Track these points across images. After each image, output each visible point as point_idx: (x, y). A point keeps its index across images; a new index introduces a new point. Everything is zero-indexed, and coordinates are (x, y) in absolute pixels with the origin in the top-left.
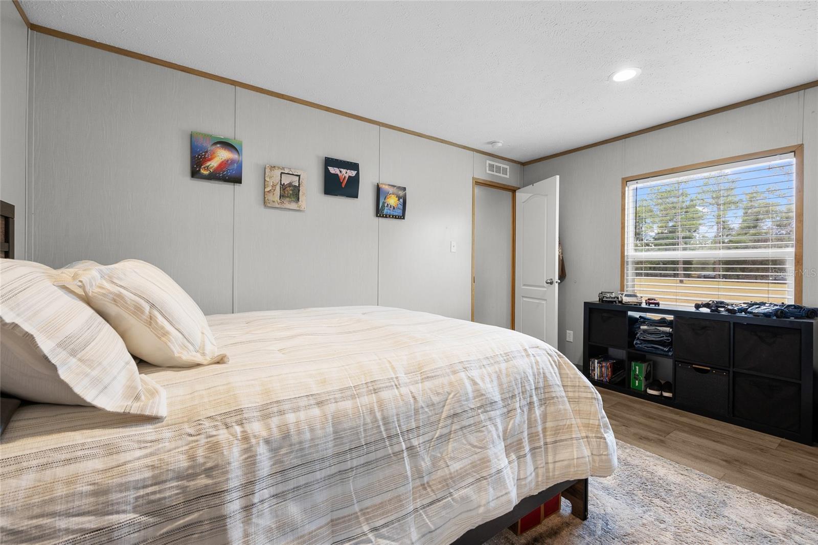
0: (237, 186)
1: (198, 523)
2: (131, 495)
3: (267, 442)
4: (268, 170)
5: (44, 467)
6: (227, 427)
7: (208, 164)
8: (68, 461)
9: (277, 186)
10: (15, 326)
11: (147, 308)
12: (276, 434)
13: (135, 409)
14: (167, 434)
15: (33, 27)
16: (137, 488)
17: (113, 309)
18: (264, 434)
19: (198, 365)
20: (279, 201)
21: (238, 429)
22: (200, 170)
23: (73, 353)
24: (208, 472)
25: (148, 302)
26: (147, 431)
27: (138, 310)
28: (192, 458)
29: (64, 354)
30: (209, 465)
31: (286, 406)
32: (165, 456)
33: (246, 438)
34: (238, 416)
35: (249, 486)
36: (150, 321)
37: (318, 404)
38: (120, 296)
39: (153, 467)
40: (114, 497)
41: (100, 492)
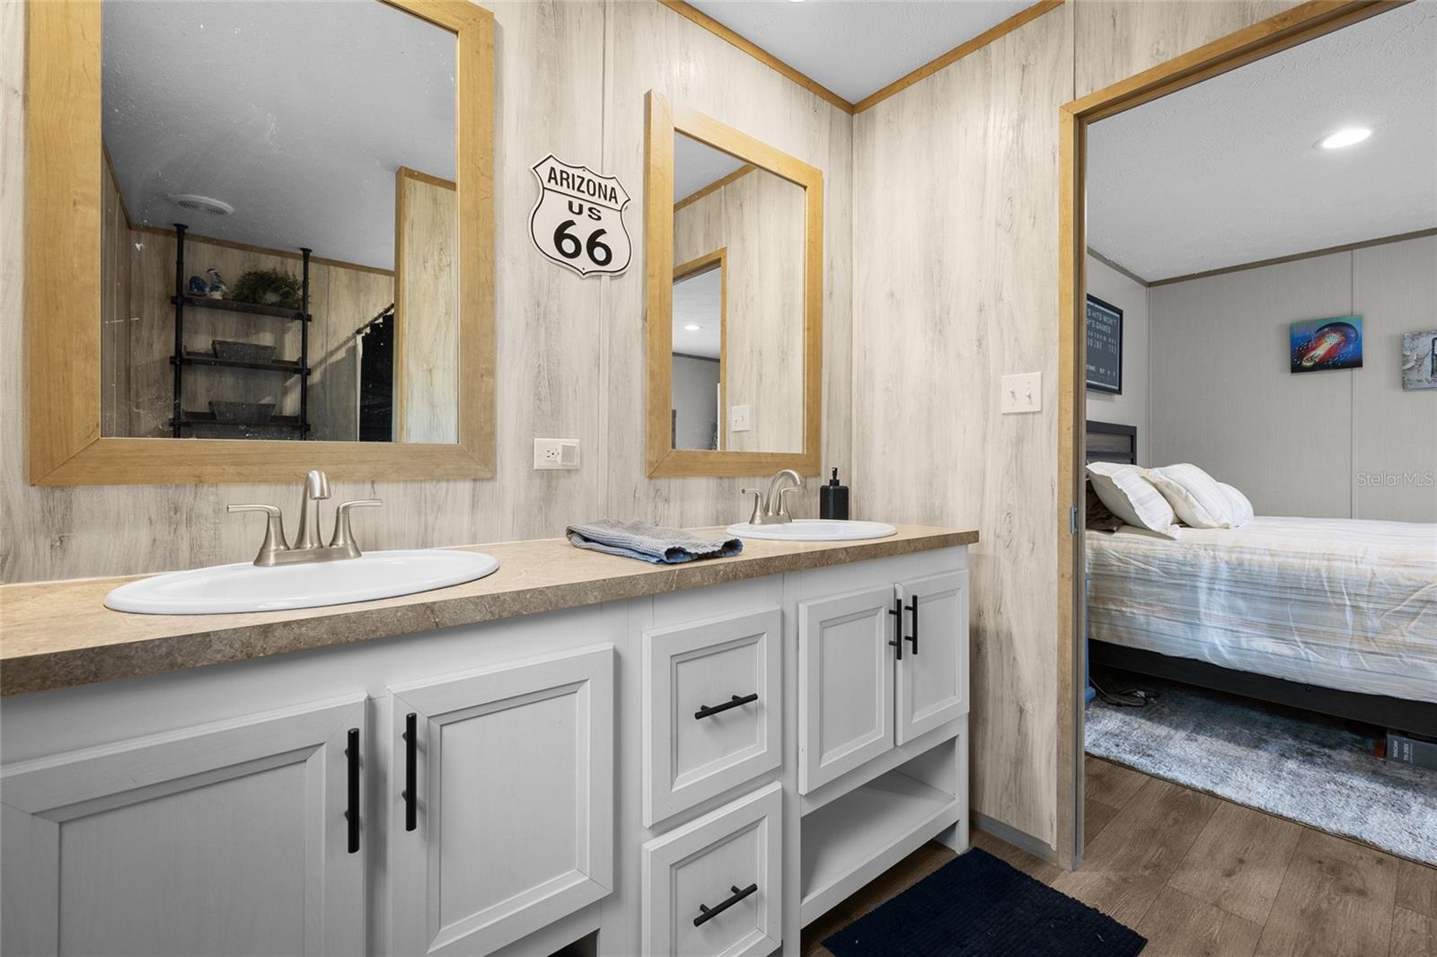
0: (1356, 371)
1: (1186, 585)
2: (1157, 562)
3: (1227, 563)
4: (1407, 343)
5: (1128, 542)
6: (1206, 550)
7: (1312, 353)
8: (1136, 543)
9: (1426, 359)
10: (1121, 490)
11: (1184, 491)
12: (1234, 561)
13: (1163, 532)
14: (1176, 545)
15: (1150, 285)
16: (1159, 560)
17: (1167, 491)
18: (1226, 558)
19: (1213, 528)
20: (1430, 378)
21: (1211, 553)
22: (1301, 363)
23: (1141, 505)
24: (1192, 565)
25: (1185, 488)
26: (1168, 542)
27: (1179, 492)
28: (1185, 557)
29: (1138, 504)
30: (1193, 563)
31: (1246, 550)
32: (1173, 553)
33: (1214, 557)
34: (1214, 548)
35: (1212, 580)
36: (1186, 500)
37: (1271, 555)
38: (1169, 483)
39: (1166, 555)
40: (1151, 560)
41: (1146, 556)
